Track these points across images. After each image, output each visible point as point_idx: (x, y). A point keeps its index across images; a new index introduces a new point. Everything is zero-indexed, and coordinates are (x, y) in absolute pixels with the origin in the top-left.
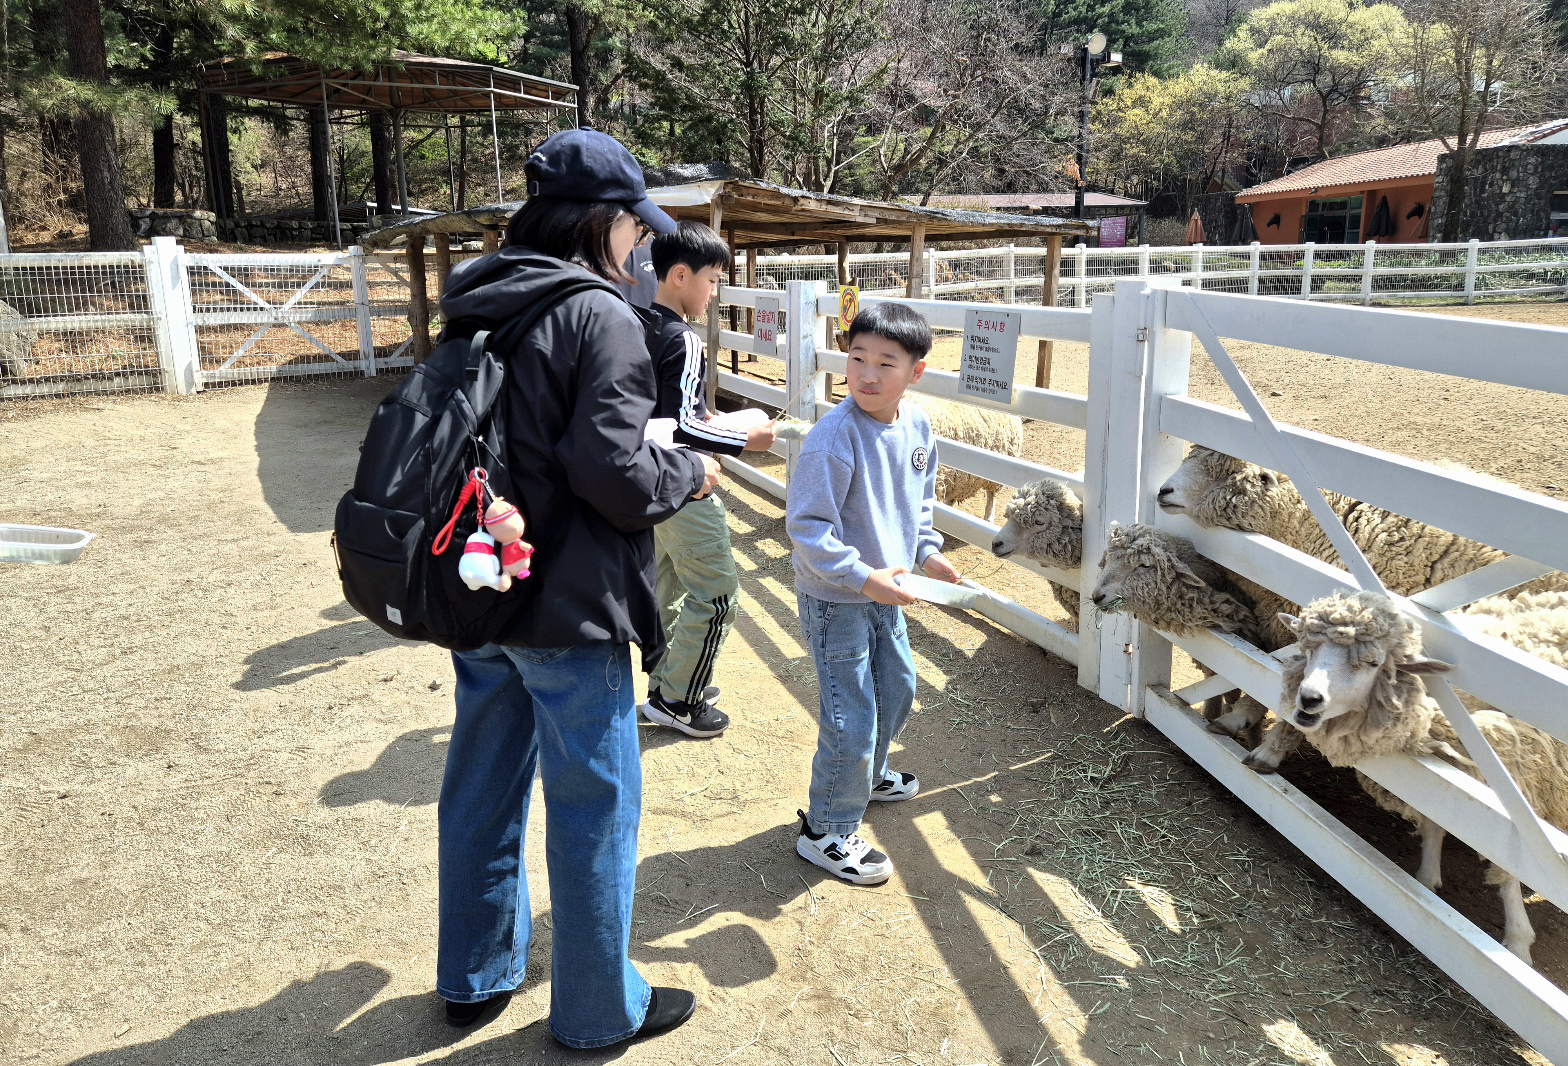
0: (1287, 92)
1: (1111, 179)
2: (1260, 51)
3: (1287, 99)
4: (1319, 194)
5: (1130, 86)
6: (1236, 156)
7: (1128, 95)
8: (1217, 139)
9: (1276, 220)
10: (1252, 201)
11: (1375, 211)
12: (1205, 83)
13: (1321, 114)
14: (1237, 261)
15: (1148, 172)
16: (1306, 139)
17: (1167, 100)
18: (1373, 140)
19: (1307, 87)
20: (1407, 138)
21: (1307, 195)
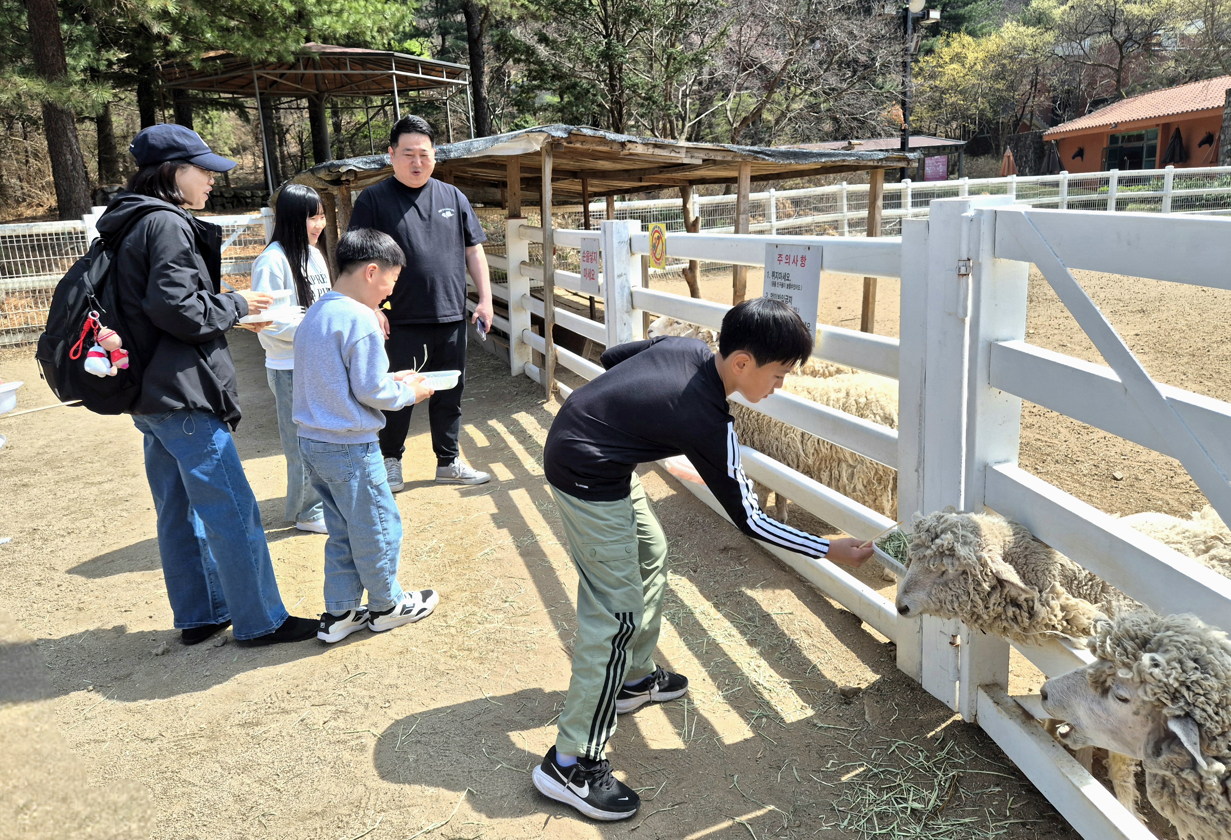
0: (1087, 42)
1: (933, 125)
2: (1063, 8)
3: (1087, 49)
4: (1118, 128)
5: (948, 45)
6: (1043, 100)
7: (946, 53)
8: (1025, 86)
9: (1080, 153)
10: (1058, 138)
11: (1170, 141)
12: (1014, 38)
13: (1118, 60)
14: (1048, 189)
15: (965, 117)
16: (1105, 82)
17: (981, 55)
18: (1165, 81)
19: (1105, 39)
20: (1195, 77)
21: (1109, 129)
